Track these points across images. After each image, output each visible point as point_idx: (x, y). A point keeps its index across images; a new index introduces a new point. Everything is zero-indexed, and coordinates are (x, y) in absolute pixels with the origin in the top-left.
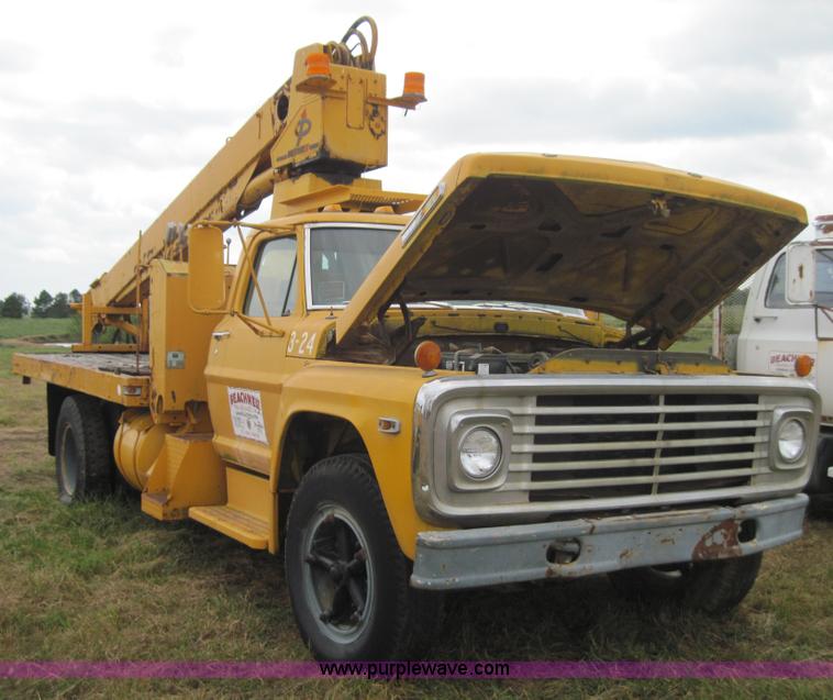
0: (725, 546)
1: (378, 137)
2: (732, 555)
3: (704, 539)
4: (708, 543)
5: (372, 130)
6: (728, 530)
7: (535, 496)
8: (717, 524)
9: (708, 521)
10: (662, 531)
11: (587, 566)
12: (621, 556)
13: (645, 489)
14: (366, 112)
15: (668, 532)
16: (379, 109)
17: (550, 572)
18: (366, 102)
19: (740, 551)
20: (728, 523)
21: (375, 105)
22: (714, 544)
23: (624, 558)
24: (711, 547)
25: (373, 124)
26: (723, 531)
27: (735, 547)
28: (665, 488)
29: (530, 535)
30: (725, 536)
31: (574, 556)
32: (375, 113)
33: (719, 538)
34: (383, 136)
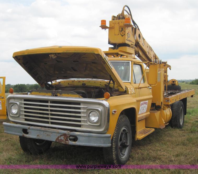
0: (64, 141)
1: (122, 36)
2: (66, 143)
3: (58, 137)
4: (60, 139)
5: (121, 34)
6: (65, 137)
7: (26, 120)
8: (62, 134)
9: (58, 133)
10: (47, 132)
11: (29, 136)
12: (37, 136)
13: (48, 122)
14: (120, 30)
15: (48, 133)
16: (123, 29)
17: (23, 135)
18: (119, 28)
19: (68, 143)
20: (65, 135)
21: (122, 28)
22: (61, 139)
23: (38, 136)
24: (60, 140)
25: (121, 33)
26: (63, 136)
27: (67, 142)
28: (52, 123)
29: (17, 126)
30: (64, 138)
31: (27, 133)
32: (122, 30)
33: (62, 138)
34: (124, 35)
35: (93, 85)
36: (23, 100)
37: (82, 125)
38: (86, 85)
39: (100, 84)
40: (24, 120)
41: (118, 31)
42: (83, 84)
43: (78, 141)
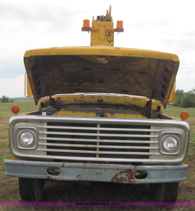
0: (127, 179)
1: (110, 42)
2: (130, 183)
3: (117, 175)
4: (119, 177)
5: (108, 41)
6: (128, 173)
7: (49, 153)
8: (123, 171)
9: (117, 169)
10: (96, 170)
11: (62, 177)
12: (77, 176)
13: (94, 155)
14: (106, 35)
15: (99, 171)
16: (111, 33)
17: (48, 177)
18: (106, 32)
19: (135, 182)
20: (128, 171)
21: (109, 32)
22: (121, 178)
23: (79, 177)
24: (120, 178)
25: (108, 38)
26: (126, 173)
27: (132, 180)
28: (101, 156)
29: (38, 164)
30: (127, 175)
31: (57, 174)
32: (109, 35)
33: (124, 175)
34: (112, 41)
35: (113, 102)
36: (46, 123)
37: (151, 155)
38: (104, 101)
39: (125, 101)
40: (46, 153)
41: (104, 35)
42: (99, 100)
43: (147, 177)
